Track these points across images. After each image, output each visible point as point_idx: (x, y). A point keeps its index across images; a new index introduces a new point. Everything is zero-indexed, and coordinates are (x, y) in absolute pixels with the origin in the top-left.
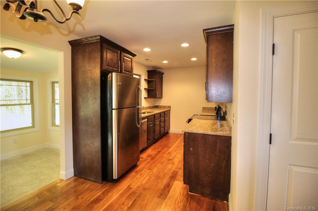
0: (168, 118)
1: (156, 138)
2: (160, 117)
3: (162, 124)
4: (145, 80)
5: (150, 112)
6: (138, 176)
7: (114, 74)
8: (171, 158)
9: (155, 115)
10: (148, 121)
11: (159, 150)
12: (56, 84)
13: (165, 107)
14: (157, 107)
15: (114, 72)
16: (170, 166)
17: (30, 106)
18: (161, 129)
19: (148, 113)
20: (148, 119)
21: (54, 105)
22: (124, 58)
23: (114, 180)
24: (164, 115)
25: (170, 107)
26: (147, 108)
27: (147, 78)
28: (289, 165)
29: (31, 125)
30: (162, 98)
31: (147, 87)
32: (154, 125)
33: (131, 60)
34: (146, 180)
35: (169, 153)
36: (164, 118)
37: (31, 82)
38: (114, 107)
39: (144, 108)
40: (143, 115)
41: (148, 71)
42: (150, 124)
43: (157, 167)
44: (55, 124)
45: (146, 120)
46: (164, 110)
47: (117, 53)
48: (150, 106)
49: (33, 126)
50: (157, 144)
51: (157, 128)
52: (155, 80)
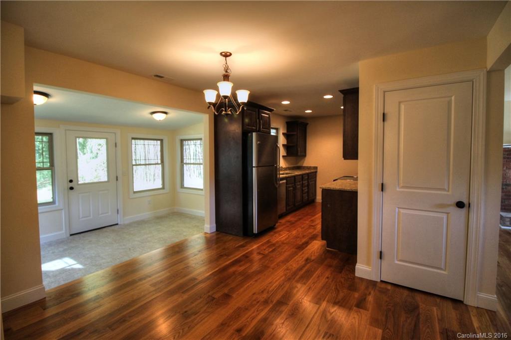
0: (314, 182)
1: (297, 204)
2: (302, 180)
3: (305, 189)
4: (283, 134)
5: (289, 174)
6: (277, 235)
7: (254, 134)
8: (313, 224)
9: (296, 177)
10: (287, 183)
11: (300, 217)
12: (184, 142)
13: (309, 168)
14: (299, 168)
15: (254, 132)
16: (311, 231)
17: (160, 165)
18: (304, 195)
19: (287, 174)
20: (287, 180)
21: (183, 165)
22: (262, 115)
23: (254, 234)
24: (308, 178)
25: (316, 168)
26: (286, 169)
27: (285, 132)
28: (398, 208)
29: (161, 187)
30: (305, 156)
31: (285, 143)
32: (295, 188)
33: (268, 116)
34: (284, 238)
35: (312, 220)
36: (308, 182)
37: (162, 141)
38: (254, 165)
39: (282, 169)
40: (281, 176)
41: (287, 123)
42: (289, 187)
43: (296, 230)
44: (183, 186)
45: (285, 181)
46: (307, 172)
47: (255, 111)
48: (290, 166)
49: (163, 188)
50: (298, 213)
51: (299, 194)
52: (296, 133)
